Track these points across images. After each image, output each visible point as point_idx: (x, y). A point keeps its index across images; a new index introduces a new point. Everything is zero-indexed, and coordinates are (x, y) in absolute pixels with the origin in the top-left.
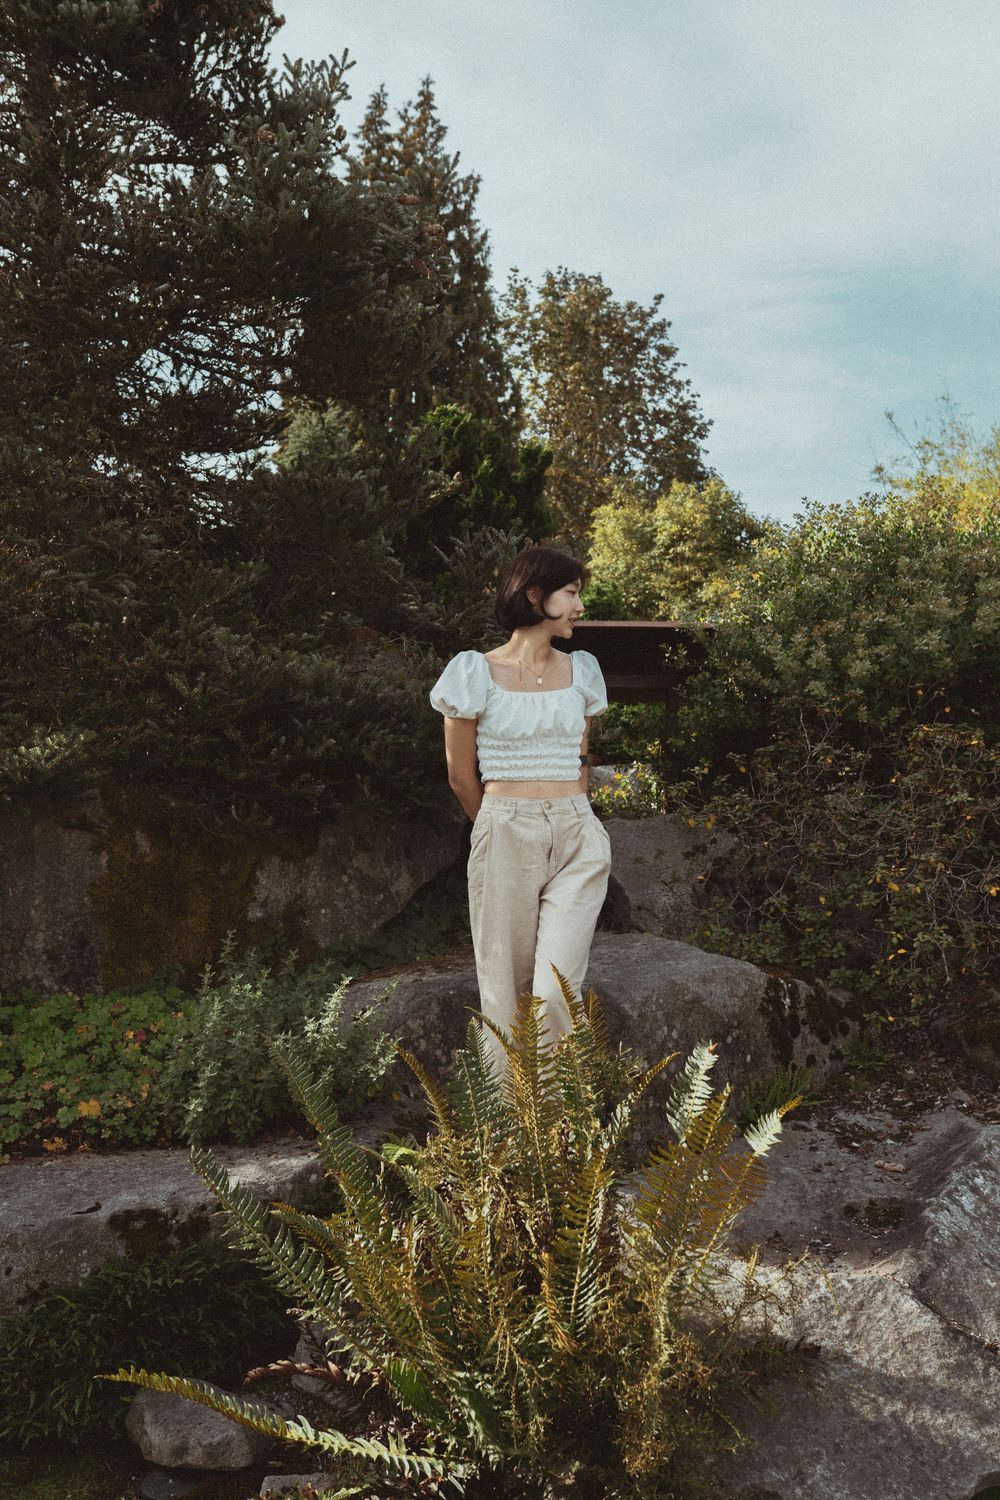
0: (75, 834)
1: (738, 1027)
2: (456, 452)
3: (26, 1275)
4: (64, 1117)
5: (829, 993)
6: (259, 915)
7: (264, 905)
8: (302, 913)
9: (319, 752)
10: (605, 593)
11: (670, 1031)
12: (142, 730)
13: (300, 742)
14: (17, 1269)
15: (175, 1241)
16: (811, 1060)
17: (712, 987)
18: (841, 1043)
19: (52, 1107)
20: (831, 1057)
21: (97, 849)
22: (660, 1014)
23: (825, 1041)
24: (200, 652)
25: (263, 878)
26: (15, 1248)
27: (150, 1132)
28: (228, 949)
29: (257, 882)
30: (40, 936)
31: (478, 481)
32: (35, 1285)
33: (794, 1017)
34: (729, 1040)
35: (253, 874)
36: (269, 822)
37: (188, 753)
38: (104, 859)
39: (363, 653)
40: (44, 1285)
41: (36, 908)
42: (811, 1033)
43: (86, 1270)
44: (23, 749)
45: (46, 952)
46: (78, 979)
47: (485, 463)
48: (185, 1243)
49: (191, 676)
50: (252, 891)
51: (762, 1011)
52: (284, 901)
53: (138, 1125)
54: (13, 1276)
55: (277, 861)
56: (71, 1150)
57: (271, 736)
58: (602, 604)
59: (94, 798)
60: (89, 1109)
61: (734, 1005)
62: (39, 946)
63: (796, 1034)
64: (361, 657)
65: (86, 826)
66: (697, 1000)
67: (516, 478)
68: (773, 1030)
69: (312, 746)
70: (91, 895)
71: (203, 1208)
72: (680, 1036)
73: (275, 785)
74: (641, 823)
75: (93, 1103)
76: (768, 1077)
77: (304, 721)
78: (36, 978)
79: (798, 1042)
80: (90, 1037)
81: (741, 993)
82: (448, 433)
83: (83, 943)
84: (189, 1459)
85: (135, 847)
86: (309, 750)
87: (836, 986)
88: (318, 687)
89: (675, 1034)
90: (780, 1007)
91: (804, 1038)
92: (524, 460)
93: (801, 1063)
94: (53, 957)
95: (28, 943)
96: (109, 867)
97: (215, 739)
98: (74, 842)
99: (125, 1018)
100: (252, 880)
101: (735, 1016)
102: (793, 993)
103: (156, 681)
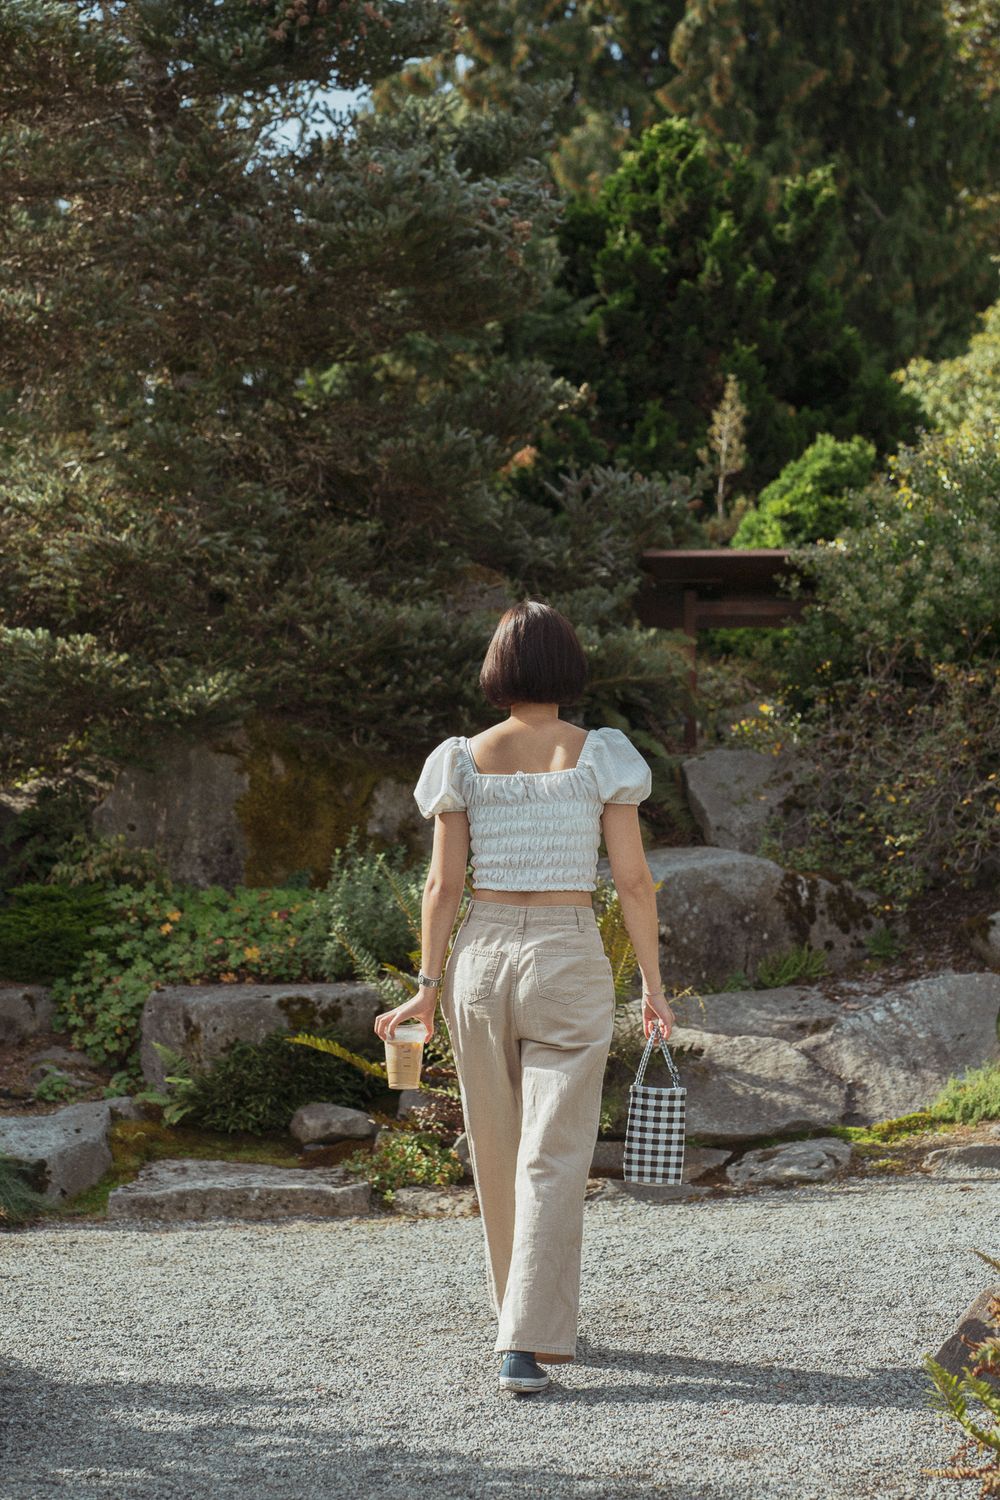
0: (224, 757)
1: (756, 910)
2: (682, 200)
3: (226, 1032)
4: (233, 961)
5: (856, 893)
6: (377, 830)
7: (381, 821)
8: (415, 829)
9: (426, 688)
10: (843, 458)
11: (691, 906)
12: (278, 672)
13: (410, 680)
14: (221, 1028)
15: (320, 1021)
16: (829, 945)
17: (731, 876)
18: (863, 935)
19: (224, 956)
20: (852, 945)
21: (240, 771)
22: (681, 893)
23: (846, 930)
24: (326, 604)
25: (379, 796)
26: (219, 1015)
27: (297, 972)
28: (353, 841)
29: (375, 801)
30: (196, 843)
31: (713, 251)
32: (232, 1040)
33: (811, 909)
34: (747, 919)
35: (371, 794)
36: (384, 747)
37: (317, 690)
38: (247, 779)
39: (474, 593)
40: (237, 1040)
41: (193, 819)
42: (831, 922)
43: (263, 1033)
44: (191, 688)
45: (200, 856)
46: (226, 879)
47: (724, 224)
48: (326, 1022)
49: (318, 622)
50: (369, 808)
51: (779, 899)
52: (399, 819)
53: (287, 967)
54: (219, 1032)
55: (391, 782)
56: (241, 981)
57: (385, 675)
58: (839, 473)
59: (238, 728)
60: (252, 954)
61: (752, 892)
62: (195, 851)
63: (812, 920)
64: (471, 597)
65: (231, 750)
66: (716, 885)
67: (781, 232)
68: (789, 916)
69: (420, 684)
70: (236, 809)
71: (338, 1001)
72: (701, 912)
73: (389, 716)
74: (737, 753)
75: (255, 949)
76: (785, 953)
77: (413, 661)
78: (193, 877)
79: (815, 929)
80: (245, 914)
81: (759, 883)
82: (671, 170)
83: (229, 851)
84: (333, 1130)
85: (272, 769)
86: (417, 687)
87: (863, 888)
88: (427, 631)
89: (695, 910)
90: (796, 897)
91: (823, 926)
92: (794, 206)
93: (818, 945)
94: (205, 861)
95: (185, 847)
96: (251, 786)
97: (339, 678)
98: (223, 765)
99: (270, 903)
100: (369, 801)
101: (753, 901)
102: (813, 888)
103: (289, 627)
